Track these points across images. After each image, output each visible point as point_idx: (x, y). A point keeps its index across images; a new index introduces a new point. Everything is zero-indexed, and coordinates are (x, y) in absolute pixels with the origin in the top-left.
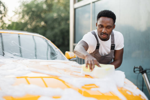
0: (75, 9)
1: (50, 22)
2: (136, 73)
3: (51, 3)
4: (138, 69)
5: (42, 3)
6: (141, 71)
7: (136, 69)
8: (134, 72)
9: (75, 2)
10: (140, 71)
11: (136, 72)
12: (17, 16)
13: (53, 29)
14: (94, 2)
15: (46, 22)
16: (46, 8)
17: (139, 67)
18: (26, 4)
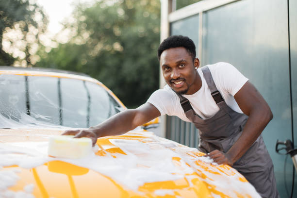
0: (171, 24)
1: (130, 45)
2: (280, 154)
3: (132, 7)
4: (285, 146)
5: (115, 7)
6: (290, 151)
7: (280, 147)
8: (277, 151)
9: (170, 10)
10: (287, 149)
11: (280, 152)
12: (68, 31)
13: (136, 57)
14: (205, 12)
15: (123, 44)
16: (123, 17)
17: (285, 142)
18: (84, 9)
